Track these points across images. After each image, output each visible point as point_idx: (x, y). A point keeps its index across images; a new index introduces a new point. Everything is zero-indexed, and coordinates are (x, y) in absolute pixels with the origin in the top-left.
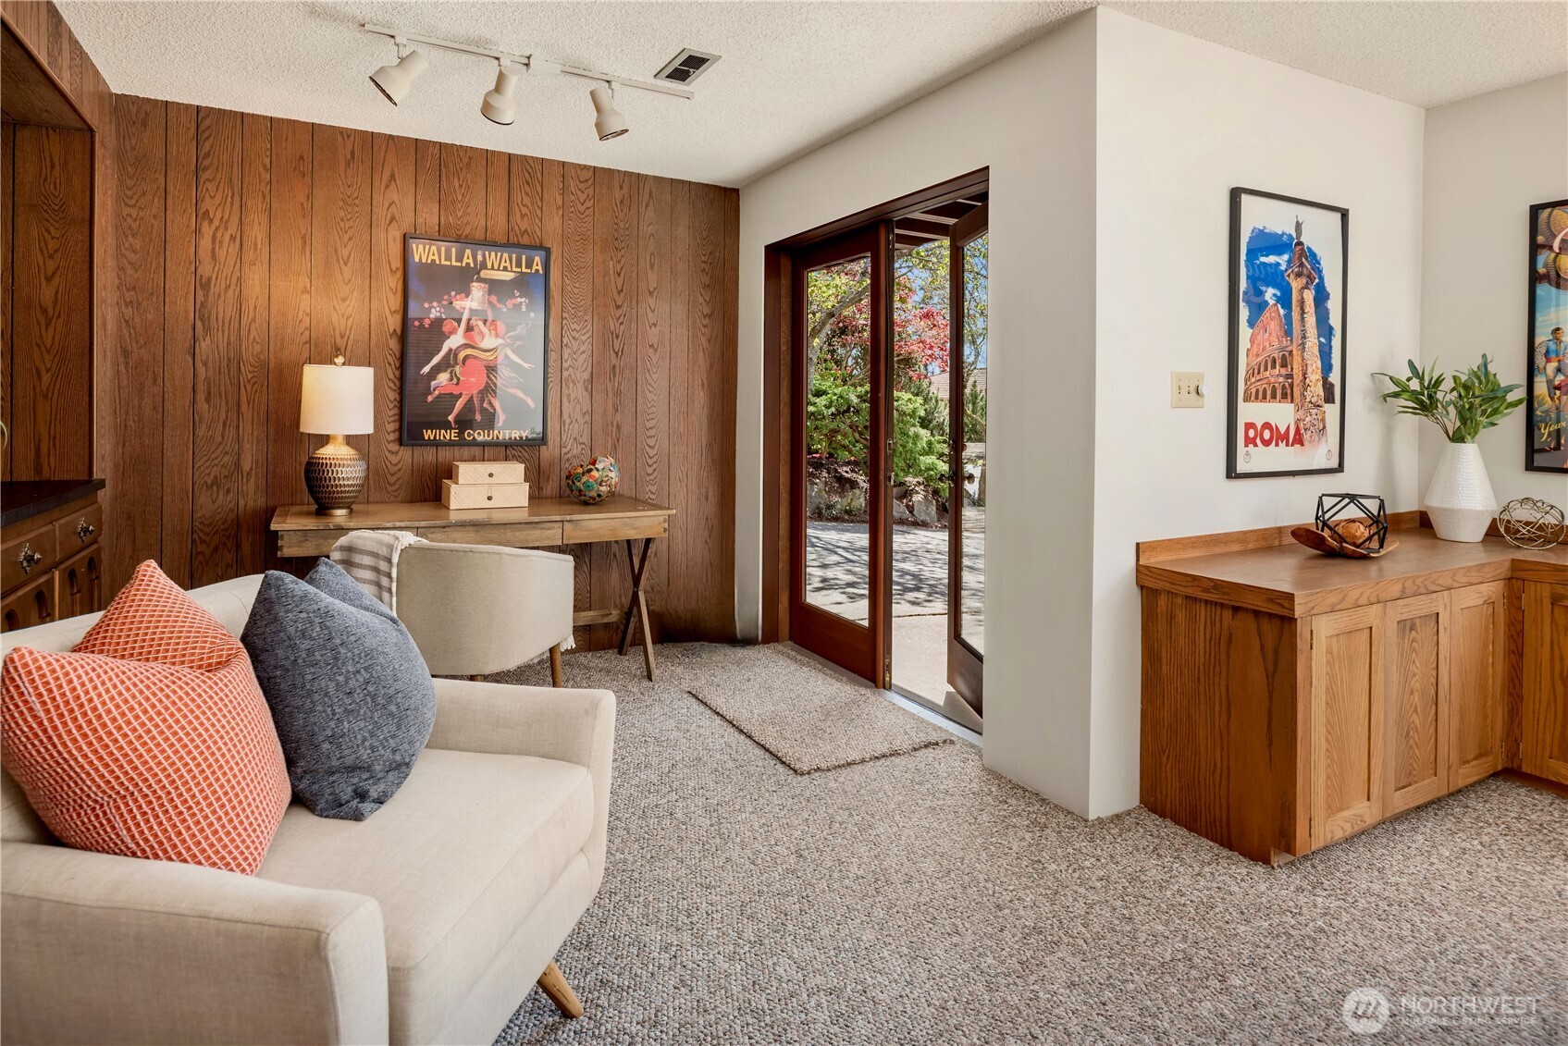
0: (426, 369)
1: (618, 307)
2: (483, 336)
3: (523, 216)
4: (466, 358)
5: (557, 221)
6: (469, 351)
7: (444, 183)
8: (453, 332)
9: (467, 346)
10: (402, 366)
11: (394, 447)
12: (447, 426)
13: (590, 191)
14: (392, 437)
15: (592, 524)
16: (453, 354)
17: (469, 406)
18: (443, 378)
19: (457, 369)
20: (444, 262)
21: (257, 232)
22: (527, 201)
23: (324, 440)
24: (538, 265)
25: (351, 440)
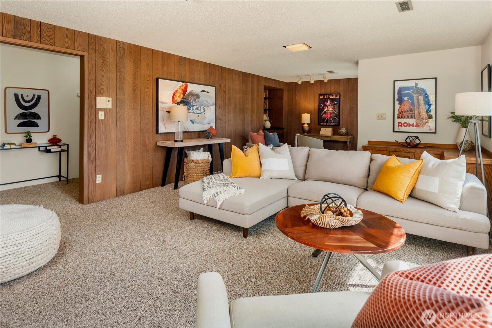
0: (322, 114)
1: (353, 102)
2: (330, 109)
3: (336, 89)
4: (327, 112)
5: (342, 89)
6: (328, 111)
7: (324, 86)
8: (325, 108)
9: (327, 110)
10: (319, 114)
11: (318, 125)
12: (324, 123)
13: (348, 83)
14: (317, 124)
15: (335, 138)
16: (325, 112)
17: (328, 119)
18: (324, 115)
19: (326, 114)
20: (324, 98)
21: (302, 97)
22: (337, 86)
23: (304, 124)
24: (338, 97)
25: (308, 124)
